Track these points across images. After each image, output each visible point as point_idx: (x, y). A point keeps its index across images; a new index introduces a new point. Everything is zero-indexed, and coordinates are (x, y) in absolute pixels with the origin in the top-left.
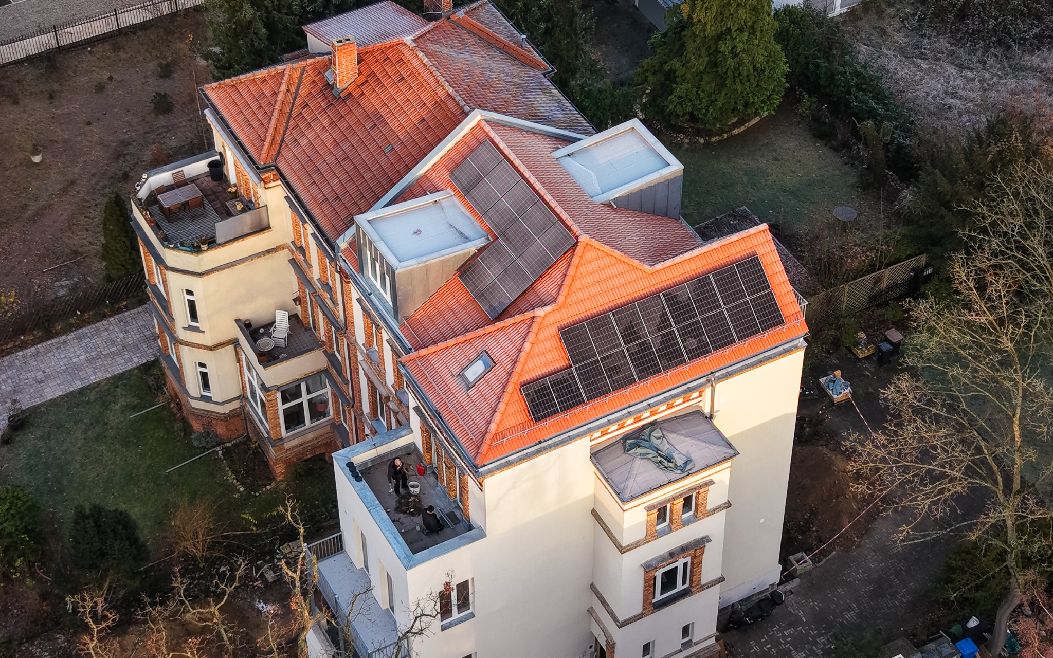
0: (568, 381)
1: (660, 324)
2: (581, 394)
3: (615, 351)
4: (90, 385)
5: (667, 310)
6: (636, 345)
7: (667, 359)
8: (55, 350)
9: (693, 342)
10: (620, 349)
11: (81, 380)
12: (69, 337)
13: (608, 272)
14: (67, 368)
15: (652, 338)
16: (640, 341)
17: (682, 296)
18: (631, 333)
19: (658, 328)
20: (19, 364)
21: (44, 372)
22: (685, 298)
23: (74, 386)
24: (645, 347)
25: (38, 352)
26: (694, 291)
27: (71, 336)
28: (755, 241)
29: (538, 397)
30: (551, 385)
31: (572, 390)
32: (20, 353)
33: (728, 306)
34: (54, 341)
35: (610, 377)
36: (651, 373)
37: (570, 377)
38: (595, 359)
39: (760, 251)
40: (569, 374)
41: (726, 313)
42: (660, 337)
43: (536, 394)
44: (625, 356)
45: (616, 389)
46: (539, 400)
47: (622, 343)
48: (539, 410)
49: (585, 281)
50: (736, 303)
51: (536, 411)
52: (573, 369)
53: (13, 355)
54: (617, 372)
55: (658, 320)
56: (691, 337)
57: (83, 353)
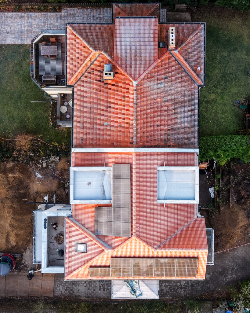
3: (128, 268)
4: (23, 44)
5: (154, 263)
6: (137, 268)
8: (18, 19)
10: (130, 268)
11: (21, 40)
12: (26, 15)
14: (19, 31)
15: (144, 268)
16: (139, 268)
17: (162, 261)
20: (4, 19)
21: (11, 28)
23: (18, 42)
25: (12, 17)
26: (167, 261)
27: (26, 14)
29: (94, 271)
30: (100, 270)
31: (107, 273)
32: (6, 13)
34: (20, 14)
35: (123, 273)
37: (108, 270)
41: (176, 269)
48: (93, 274)
51: (91, 274)
52: (110, 268)
53: (4, 13)
57: (27, 26)
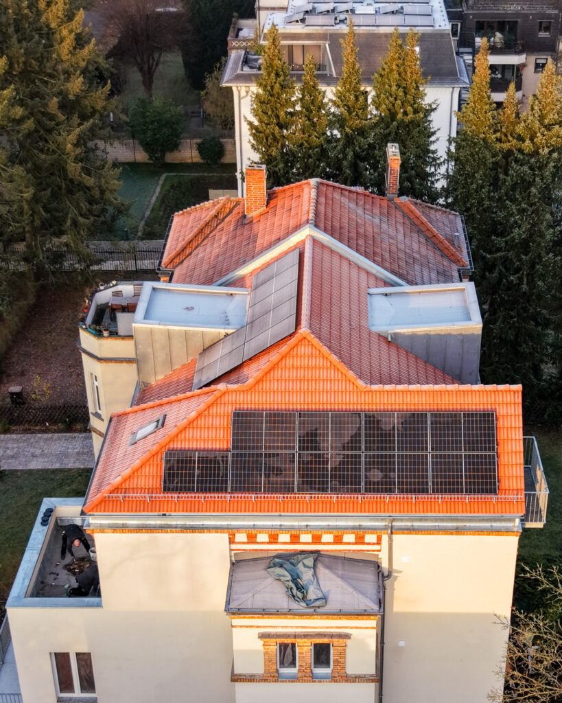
0: (219, 463)
1: (348, 443)
2: (226, 481)
3: (284, 452)
5: (363, 432)
6: (311, 455)
7: (339, 481)
9: (377, 475)
10: (291, 452)
13: (316, 374)
15: (333, 455)
16: (317, 452)
17: (386, 423)
18: (310, 440)
19: (344, 447)
22: (389, 427)
24: (321, 460)
26: (402, 423)
28: (500, 399)
29: (178, 467)
30: (199, 460)
31: (219, 474)
33: (435, 453)
35: (267, 476)
36: (315, 488)
37: (223, 461)
38: (259, 452)
39: (501, 411)
40: (223, 457)
41: (430, 459)
42: (342, 456)
43: (178, 463)
44: (293, 462)
45: (267, 490)
46: (178, 470)
47: (297, 447)
48: (173, 480)
49: (286, 374)
50: (447, 453)
51: (169, 480)
52: (230, 455)
54: (277, 474)
55: (347, 439)
56: (378, 469)
